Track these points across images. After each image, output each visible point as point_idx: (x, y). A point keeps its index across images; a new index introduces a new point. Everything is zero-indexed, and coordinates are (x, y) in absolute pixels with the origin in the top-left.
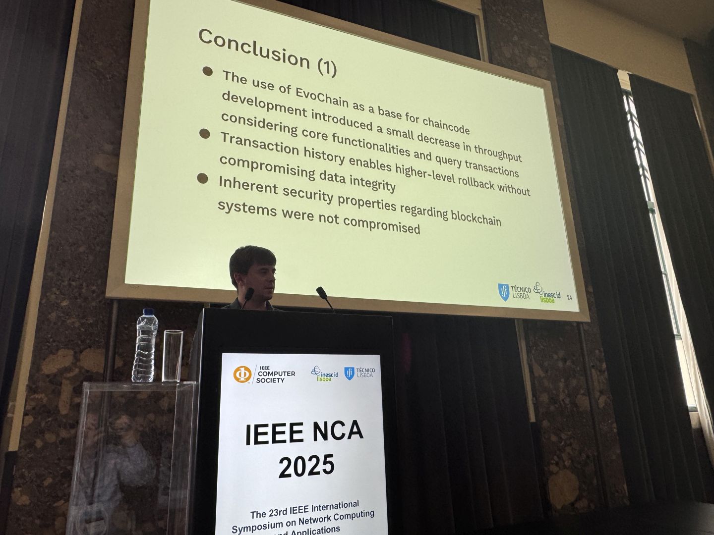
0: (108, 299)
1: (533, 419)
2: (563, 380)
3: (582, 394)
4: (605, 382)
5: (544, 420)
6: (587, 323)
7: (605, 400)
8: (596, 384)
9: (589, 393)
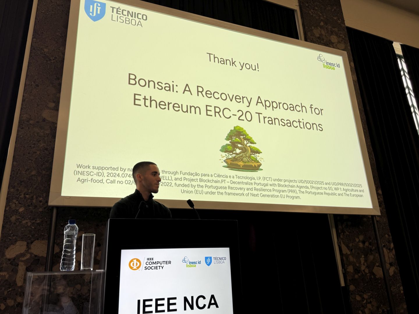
0: (50, 207)
1: (343, 284)
2: (363, 256)
3: (377, 266)
4: (393, 257)
5: (351, 285)
6: (378, 216)
7: (394, 270)
8: (387, 258)
9: (382, 265)
